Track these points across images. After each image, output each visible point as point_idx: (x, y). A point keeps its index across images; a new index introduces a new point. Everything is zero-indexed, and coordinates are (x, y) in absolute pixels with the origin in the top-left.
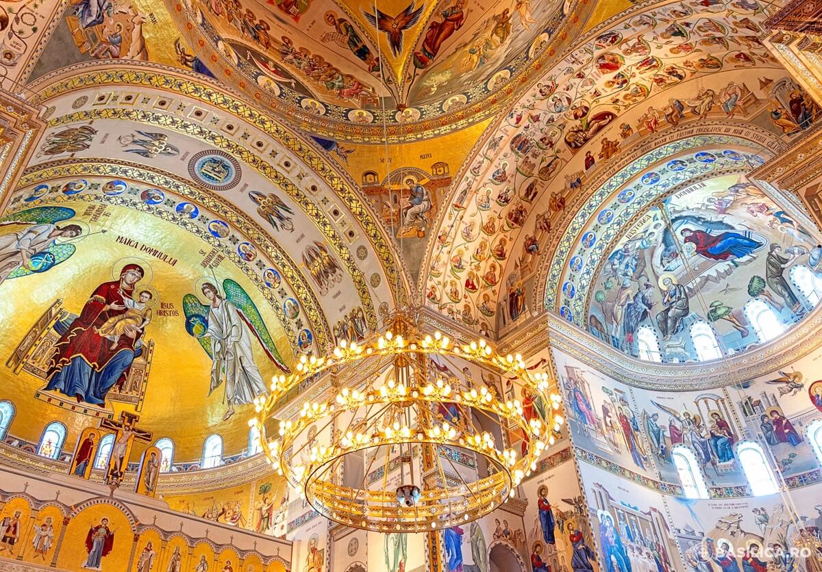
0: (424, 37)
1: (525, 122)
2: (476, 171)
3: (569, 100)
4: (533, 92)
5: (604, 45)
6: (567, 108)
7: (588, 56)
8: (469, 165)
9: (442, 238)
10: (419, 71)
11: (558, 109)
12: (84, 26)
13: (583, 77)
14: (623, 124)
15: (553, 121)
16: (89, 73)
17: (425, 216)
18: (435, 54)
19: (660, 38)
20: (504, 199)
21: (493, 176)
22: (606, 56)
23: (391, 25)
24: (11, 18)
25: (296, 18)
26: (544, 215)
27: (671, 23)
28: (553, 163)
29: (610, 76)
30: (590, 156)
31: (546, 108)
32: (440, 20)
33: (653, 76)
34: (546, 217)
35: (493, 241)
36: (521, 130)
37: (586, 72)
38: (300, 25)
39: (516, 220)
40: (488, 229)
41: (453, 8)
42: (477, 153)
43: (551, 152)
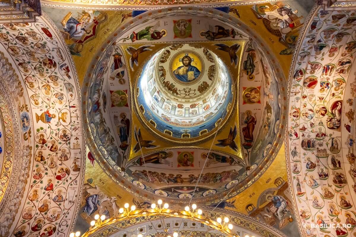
0: (243, 136)
1: (300, 134)
2: (296, 171)
3: (311, 110)
4: (291, 119)
5: (300, 78)
6: (314, 114)
7: (299, 87)
8: (290, 170)
9: (303, 215)
10: (250, 150)
11: (310, 118)
12: (90, 214)
13: (306, 97)
14: (347, 101)
15: (313, 124)
16: (99, 233)
17: (287, 209)
18: (253, 139)
19: (317, 56)
20: (323, 176)
21: (307, 167)
22: (306, 81)
23: (228, 142)
24: (57, 226)
25: (192, 165)
26: (351, 169)
27: (313, 47)
28: (334, 142)
29: (318, 86)
30: (347, 126)
31: (304, 121)
32: (245, 126)
33: (336, 72)
34: (353, 169)
35: (337, 200)
36: (301, 138)
37: (305, 93)
38: (195, 167)
39: (341, 182)
40: (328, 195)
41: (247, 118)
42: (289, 163)
43: (327, 138)
